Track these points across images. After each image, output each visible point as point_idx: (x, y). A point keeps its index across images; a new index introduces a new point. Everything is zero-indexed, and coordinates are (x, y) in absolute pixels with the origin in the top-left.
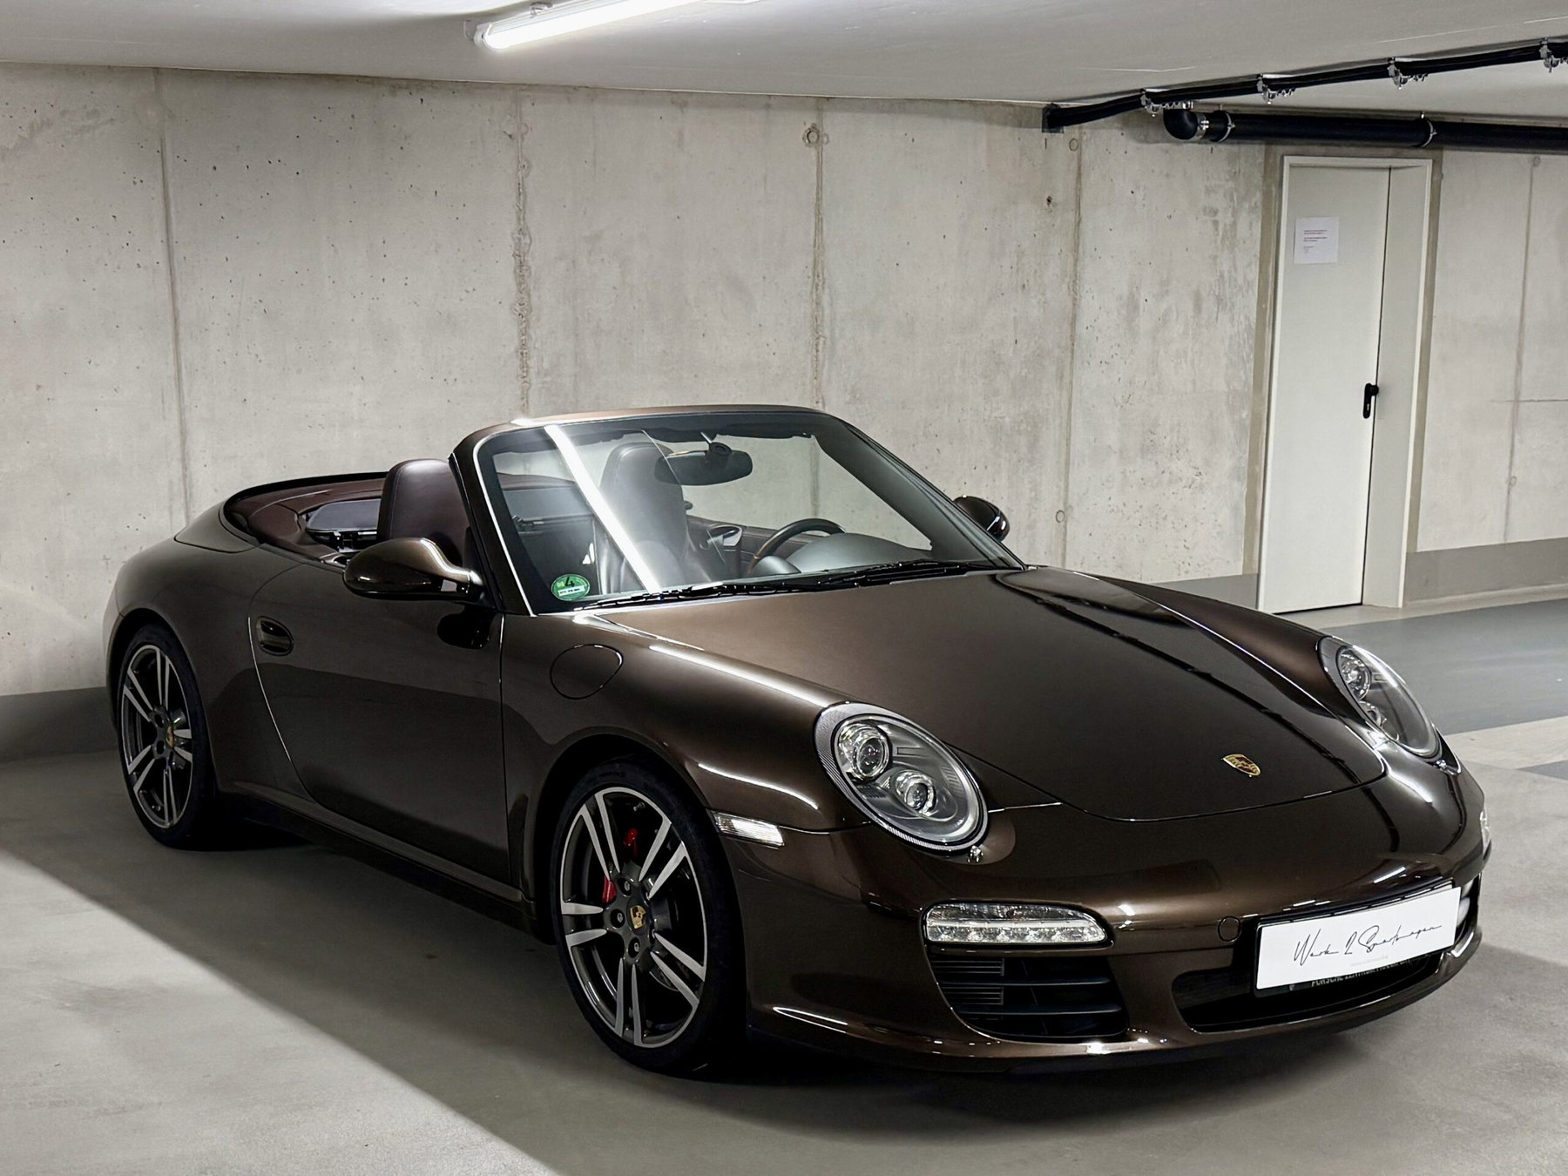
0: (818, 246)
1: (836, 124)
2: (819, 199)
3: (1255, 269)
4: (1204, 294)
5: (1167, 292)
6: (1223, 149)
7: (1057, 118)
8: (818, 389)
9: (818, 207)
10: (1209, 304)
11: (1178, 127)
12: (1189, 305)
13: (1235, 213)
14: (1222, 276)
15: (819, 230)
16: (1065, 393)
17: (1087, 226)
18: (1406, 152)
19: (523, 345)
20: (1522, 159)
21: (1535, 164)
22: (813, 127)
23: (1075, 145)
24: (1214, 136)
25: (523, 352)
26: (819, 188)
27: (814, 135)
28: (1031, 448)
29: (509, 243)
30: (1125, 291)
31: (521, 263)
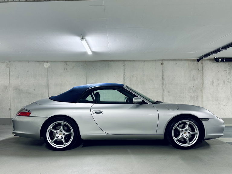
0: (163, 75)
1: (165, 62)
5: (219, 81)
6: (227, 63)
8: (163, 91)
9: (163, 71)
10: (226, 82)
12: (223, 82)
13: (230, 71)
14: (228, 79)
15: (163, 73)
16: (202, 93)
17: (205, 73)
22: (162, 63)
23: (202, 63)
24: (222, 61)
26: (163, 69)
27: (162, 64)
28: (197, 99)
29: (123, 76)
30: (211, 80)
31: (124, 78)
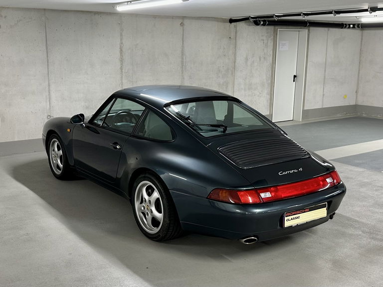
0: (183, 47)
1: (186, 22)
2: (183, 37)
3: (272, 52)
4: (261, 56)
5: (254, 57)
6: (265, 27)
7: (231, 21)
8: (183, 76)
9: (183, 39)
10: (262, 59)
11: (257, 23)
12: (258, 59)
13: (268, 40)
14: (265, 53)
15: (183, 43)
16: (233, 77)
17: (238, 43)
18: (303, 28)
19: (121, 67)
20: (326, 29)
21: (328, 30)
23: (235, 27)
24: (264, 25)
25: (121, 69)
26: (183, 35)
27: (182, 24)
28: (226, 88)
29: (118, 46)
30: (245, 56)
31: (121, 50)
